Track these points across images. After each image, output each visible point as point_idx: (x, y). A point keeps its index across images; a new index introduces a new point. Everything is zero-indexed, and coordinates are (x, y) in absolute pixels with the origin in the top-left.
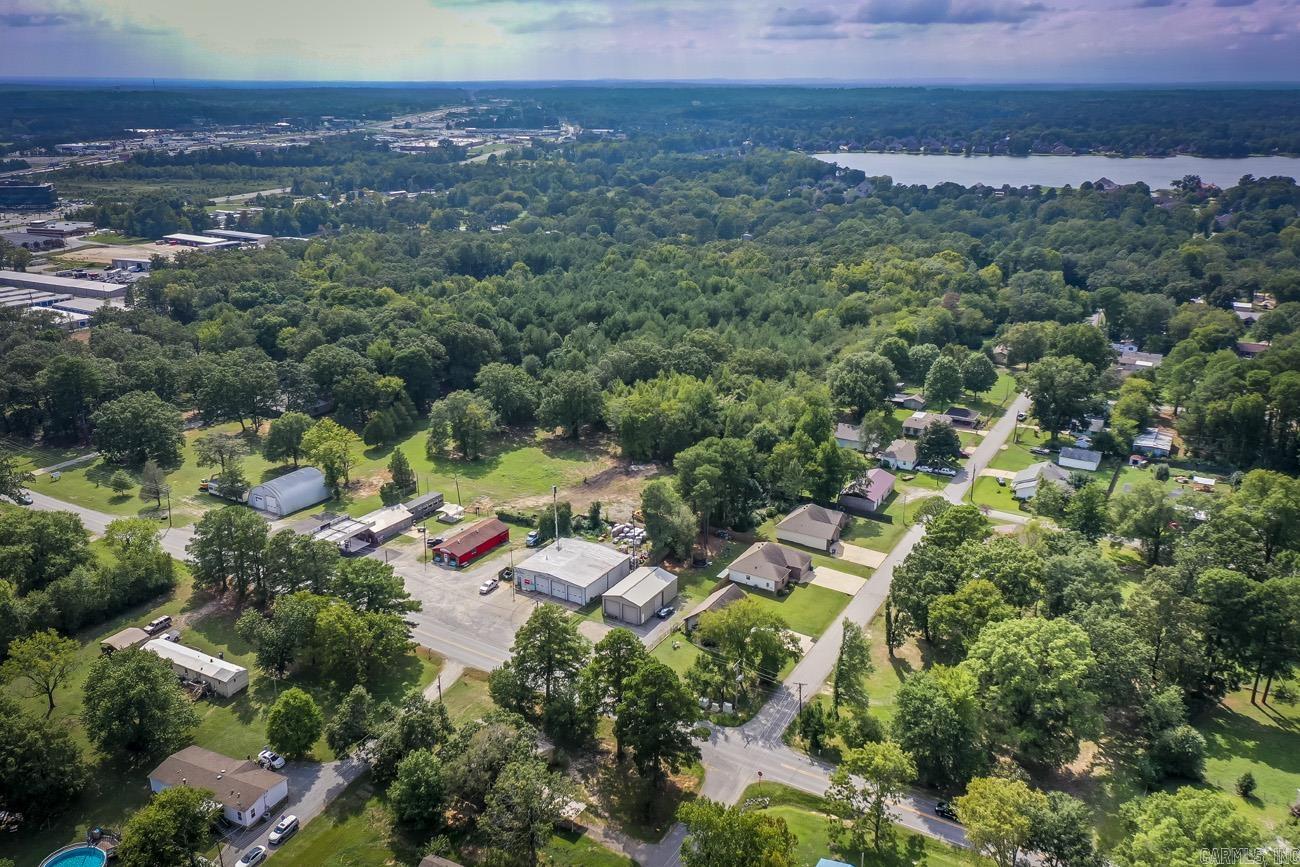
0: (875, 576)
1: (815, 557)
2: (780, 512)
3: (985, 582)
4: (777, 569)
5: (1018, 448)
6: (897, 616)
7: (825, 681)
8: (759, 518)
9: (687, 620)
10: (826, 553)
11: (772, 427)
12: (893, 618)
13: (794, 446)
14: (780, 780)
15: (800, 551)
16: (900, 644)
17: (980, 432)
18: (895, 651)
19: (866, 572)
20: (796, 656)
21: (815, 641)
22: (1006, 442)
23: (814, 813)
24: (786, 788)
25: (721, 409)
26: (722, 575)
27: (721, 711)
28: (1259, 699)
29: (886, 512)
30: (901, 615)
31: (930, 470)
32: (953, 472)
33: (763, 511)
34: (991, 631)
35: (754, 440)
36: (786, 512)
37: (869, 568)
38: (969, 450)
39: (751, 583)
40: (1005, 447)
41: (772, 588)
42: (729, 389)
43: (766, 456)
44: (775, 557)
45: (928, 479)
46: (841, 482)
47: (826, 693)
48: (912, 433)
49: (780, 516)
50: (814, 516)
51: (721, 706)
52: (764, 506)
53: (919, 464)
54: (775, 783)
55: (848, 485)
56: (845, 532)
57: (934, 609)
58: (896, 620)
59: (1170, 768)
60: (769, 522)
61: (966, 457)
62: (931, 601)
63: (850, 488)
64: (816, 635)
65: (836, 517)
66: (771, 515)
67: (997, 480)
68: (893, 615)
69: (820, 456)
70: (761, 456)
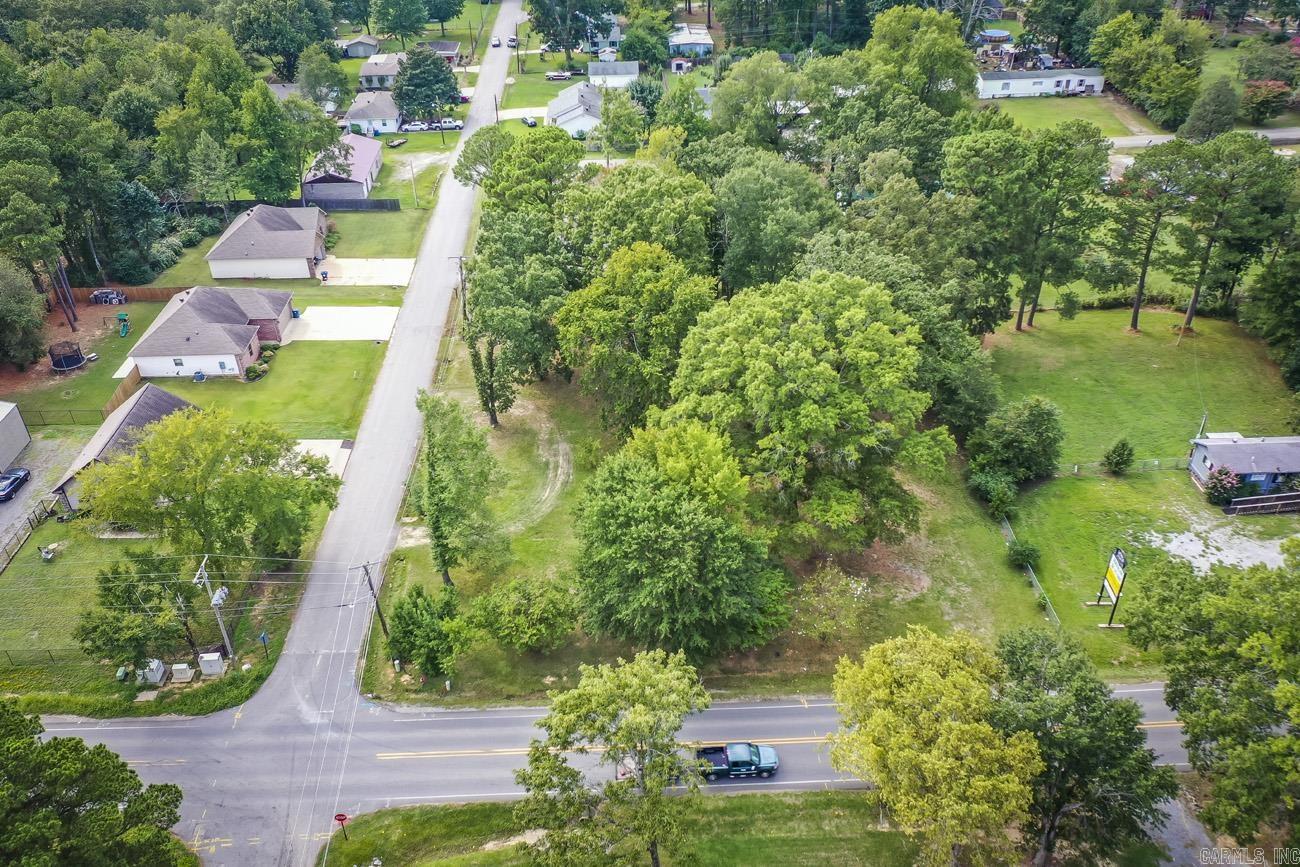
0: (410, 299)
1: (296, 294)
2: (204, 234)
3: (641, 246)
4: (230, 332)
5: (530, 78)
6: (490, 354)
7: (399, 519)
8: (170, 253)
9: (61, 490)
10: (311, 281)
11: (143, 91)
12: (484, 361)
13: (192, 111)
14: (389, 800)
15: (266, 290)
16: (508, 404)
17: (470, 69)
18: (500, 417)
19: (393, 296)
20: (325, 492)
21: (349, 444)
22: (509, 74)
23: (490, 846)
24: (406, 817)
25: (36, 83)
26: (124, 371)
27: (198, 676)
28: (1024, 324)
29: (384, 196)
30: (497, 351)
31: (425, 126)
32: (459, 123)
33: (174, 240)
34: (713, 333)
35: (117, 120)
36: (216, 232)
37: (392, 288)
38: (466, 92)
39: (184, 372)
40: (511, 80)
41: (232, 367)
42: (45, 53)
43: (148, 142)
44: (221, 310)
45: (427, 139)
46: (300, 161)
47: (411, 543)
48: (376, 84)
49: (208, 240)
50: (269, 225)
51: (194, 664)
52: (173, 230)
53: (404, 122)
54: (380, 815)
55: (312, 162)
56: (329, 241)
57: (566, 321)
58: (491, 364)
59: (1021, 472)
60: (191, 255)
61: (465, 100)
62: (555, 307)
63: (318, 166)
64: (346, 430)
65: (309, 217)
66: (191, 244)
67: (524, 121)
68: (483, 354)
69: (247, 119)
70: (137, 145)
